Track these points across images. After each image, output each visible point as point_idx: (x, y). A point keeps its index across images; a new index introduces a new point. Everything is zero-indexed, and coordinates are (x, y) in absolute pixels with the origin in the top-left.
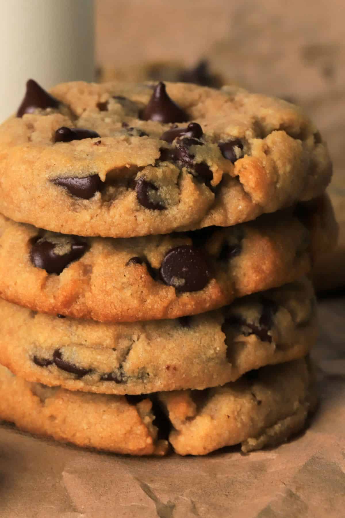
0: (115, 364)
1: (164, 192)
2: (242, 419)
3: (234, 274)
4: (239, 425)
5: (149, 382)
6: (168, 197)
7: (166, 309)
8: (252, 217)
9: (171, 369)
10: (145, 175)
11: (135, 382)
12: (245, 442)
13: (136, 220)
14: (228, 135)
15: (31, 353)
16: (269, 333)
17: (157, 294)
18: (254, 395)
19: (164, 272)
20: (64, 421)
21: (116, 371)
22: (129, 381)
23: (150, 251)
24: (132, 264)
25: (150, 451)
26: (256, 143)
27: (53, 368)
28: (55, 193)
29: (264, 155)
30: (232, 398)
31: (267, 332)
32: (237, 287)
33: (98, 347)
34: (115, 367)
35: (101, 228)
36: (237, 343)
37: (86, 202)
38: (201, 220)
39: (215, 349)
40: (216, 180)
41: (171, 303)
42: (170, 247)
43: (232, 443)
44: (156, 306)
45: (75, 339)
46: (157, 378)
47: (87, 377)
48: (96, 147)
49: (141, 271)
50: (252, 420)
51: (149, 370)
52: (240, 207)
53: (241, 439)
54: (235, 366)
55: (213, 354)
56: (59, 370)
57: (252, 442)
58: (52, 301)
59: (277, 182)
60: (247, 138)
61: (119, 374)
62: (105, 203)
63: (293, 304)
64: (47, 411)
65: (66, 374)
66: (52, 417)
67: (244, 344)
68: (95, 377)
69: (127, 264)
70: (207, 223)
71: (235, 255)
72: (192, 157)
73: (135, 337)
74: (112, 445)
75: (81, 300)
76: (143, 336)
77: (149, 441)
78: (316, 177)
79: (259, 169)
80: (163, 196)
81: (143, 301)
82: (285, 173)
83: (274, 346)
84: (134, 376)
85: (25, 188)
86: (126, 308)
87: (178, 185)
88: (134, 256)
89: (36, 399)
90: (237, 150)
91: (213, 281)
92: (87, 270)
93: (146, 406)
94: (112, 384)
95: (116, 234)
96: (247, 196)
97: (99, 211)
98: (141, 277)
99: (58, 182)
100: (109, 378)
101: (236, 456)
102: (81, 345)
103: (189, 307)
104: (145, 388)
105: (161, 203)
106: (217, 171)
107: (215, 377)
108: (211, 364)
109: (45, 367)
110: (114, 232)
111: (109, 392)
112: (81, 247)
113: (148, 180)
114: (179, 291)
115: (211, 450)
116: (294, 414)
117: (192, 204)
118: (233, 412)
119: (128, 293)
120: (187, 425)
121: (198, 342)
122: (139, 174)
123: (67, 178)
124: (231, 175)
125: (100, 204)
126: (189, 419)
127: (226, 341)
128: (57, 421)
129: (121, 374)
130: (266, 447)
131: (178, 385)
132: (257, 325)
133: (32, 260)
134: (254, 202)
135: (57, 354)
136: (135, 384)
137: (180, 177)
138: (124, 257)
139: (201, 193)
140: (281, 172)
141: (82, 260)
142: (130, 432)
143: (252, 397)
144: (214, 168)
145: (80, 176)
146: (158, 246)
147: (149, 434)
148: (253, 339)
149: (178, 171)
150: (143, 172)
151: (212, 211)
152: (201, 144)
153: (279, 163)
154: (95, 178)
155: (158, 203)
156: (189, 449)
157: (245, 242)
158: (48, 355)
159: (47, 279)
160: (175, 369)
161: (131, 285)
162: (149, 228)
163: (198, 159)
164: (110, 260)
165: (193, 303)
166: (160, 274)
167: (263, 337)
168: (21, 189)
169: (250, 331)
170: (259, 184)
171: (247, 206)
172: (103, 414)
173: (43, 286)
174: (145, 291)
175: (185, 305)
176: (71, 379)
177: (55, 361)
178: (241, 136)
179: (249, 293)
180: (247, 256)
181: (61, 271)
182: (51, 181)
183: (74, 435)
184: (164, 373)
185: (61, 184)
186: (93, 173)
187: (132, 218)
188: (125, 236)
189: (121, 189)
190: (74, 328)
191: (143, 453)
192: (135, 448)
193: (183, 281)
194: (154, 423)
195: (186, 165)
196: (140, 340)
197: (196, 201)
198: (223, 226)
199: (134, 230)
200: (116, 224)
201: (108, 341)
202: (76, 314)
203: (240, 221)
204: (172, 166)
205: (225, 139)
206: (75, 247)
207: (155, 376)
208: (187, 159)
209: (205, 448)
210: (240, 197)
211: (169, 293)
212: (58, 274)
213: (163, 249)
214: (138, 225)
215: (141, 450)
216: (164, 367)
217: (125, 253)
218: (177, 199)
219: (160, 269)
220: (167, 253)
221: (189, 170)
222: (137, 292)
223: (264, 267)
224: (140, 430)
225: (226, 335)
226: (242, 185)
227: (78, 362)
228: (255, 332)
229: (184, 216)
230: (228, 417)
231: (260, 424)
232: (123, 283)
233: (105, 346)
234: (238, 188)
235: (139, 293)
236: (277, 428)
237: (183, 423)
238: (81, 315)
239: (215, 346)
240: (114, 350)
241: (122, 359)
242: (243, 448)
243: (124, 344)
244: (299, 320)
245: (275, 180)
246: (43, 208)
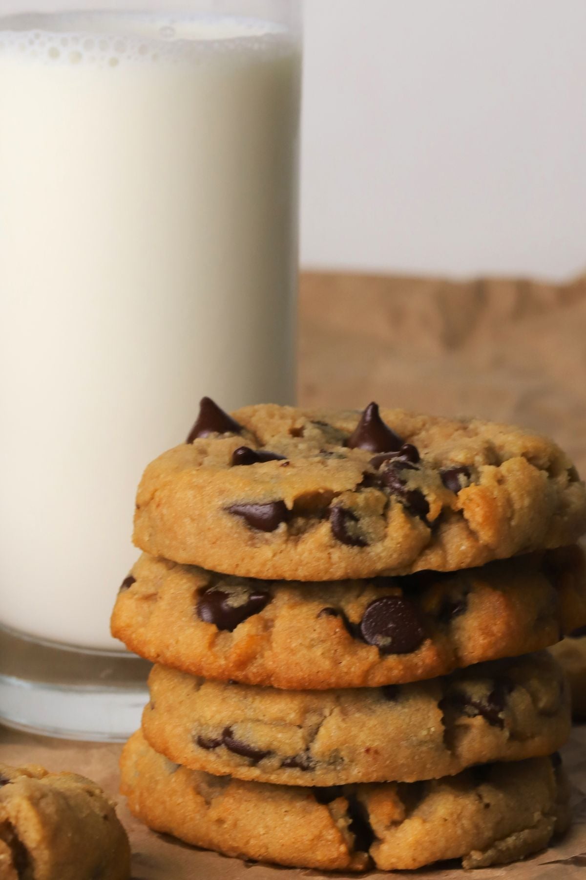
0: (300, 745)
1: (366, 524)
2: (463, 824)
3: (456, 637)
4: (459, 832)
5: (344, 769)
6: (371, 530)
7: (367, 674)
8: (479, 562)
9: (372, 752)
10: (342, 501)
11: (325, 768)
12: (467, 855)
13: (330, 558)
14: (452, 461)
15: (194, 733)
16: (500, 715)
17: (354, 653)
18: (480, 797)
19: (367, 629)
20: (235, 825)
21: (302, 753)
22: (318, 768)
23: (349, 602)
24: (324, 615)
25: (344, 863)
26: (487, 472)
27: (222, 750)
28: (230, 524)
29: (496, 484)
30: (451, 798)
31: (497, 713)
32: (460, 654)
33: (279, 722)
34: (301, 749)
35: (286, 568)
36: (459, 726)
37: (268, 535)
38: (412, 563)
39: (429, 729)
40: (433, 512)
41: (372, 666)
42: (374, 598)
43: (449, 855)
44: (353, 669)
45: (250, 714)
46: (354, 764)
47: (264, 762)
48: (283, 469)
49: (335, 623)
50: (477, 827)
51: (343, 753)
52: (463, 548)
53: (462, 851)
54: (455, 756)
55: (426, 735)
56: (230, 752)
57: (476, 856)
58: (222, 662)
59: (510, 519)
60: (476, 465)
61: (305, 758)
62: (292, 538)
63: (535, 683)
64: (214, 814)
65: (237, 758)
66: (220, 821)
67: (467, 728)
68: (274, 762)
69: (319, 616)
70: (420, 567)
71: (458, 614)
72: (403, 482)
73: (327, 712)
74: (295, 855)
75: (260, 661)
76: (337, 711)
77: (343, 848)
78: (566, 519)
79: (488, 500)
80: (365, 528)
81: (336, 663)
82: (521, 508)
83: (506, 733)
84: (324, 762)
85: (193, 520)
86: (315, 670)
87: (384, 516)
88: (328, 606)
89: (200, 799)
90: (462, 478)
91: (428, 642)
92: (267, 626)
93: (340, 806)
94: (296, 772)
95: (305, 576)
96: (472, 534)
97: (284, 546)
98: (335, 633)
99: (233, 511)
100: (292, 763)
101: (455, 874)
102: (258, 720)
103: (395, 672)
104: (338, 777)
105: (361, 538)
106: (435, 501)
107: (428, 766)
108: (424, 748)
109: (211, 749)
110: (302, 574)
111: (292, 782)
112: (261, 597)
113: (346, 507)
114: (384, 652)
115: (423, 864)
116: (534, 827)
117: (400, 540)
118: (452, 814)
119: (318, 651)
120: (393, 830)
121: (407, 720)
122: (335, 501)
123: (245, 505)
124: (453, 508)
125: (285, 538)
126: (395, 824)
127: (444, 721)
128: (225, 826)
129: (308, 758)
130: (494, 864)
131: (380, 774)
132: (485, 703)
133: (199, 613)
134: (481, 542)
135: (228, 733)
136: (325, 771)
137: (387, 506)
138: (315, 607)
139: (414, 527)
140: (517, 506)
141: (261, 613)
142: (319, 837)
143: (477, 798)
144: (431, 498)
145: (261, 503)
146: (358, 596)
147: (342, 841)
148: (478, 721)
149: (385, 499)
150: (340, 498)
151: (428, 552)
152: (417, 469)
153: (515, 495)
154: (279, 505)
155: (358, 538)
156: (394, 860)
157: (471, 597)
158: (215, 734)
159: (216, 635)
160: (376, 752)
161: (323, 641)
162: (346, 568)
163: (411, 486)
164: (296, 611)
165: (401, 667)
166: (360, 631)
167: (492, 720)
168: (187, 521)
169: (476, 711)
170: (489, 518)
171: (472, 547)
172: (285, 815)
173: (212, 644)
174: (340, 650)
175: (390, 669)
176: (243, 765)
177: (224, 741)
178: (468, 463)
179: (475, 662)
180: (474, 614)
181: (235, 627)
182: (225, 509)
183: (247, 842)
184: (363, 758)
185: (237, 513)
186: (278, 500)
187: (324, 555)
188: (316, 579)
189: (312, 521)
190: (250, 699)
191: (335, 865)
192: (325, 859)
193: (389, 640)
194: (351, 828)
195: (396, 493)
196: (334, 714)
197: (406, 536)
198: (440, 570)
199: (327, 571)
200: (304, 563)
201: (292, 716)
202: (252, 679)
203: (464, 566)
204: (377, 493)
205: (449, 466)
206: (253, 598)
207: (352, 761)
208: (397, 485)
209: (414, 860)
210: (464, 535)
211: (370, 654)
212: (231, 631)
213: (365, 599)
214: (332, 564)
215: (333, 861)
216: (363, 750)
217: (316, 603)
218: (382, 534)
219: (360, 624)
220: (369, 605)
221: (399, 498)
222: (329, 650)
223: (495, 629)
224: (331, 835)
225: (444, 713)
226: (466, 521)
227: (253, 743)
228: (483, 713)
229: (391, 555)
230: (446, 820)
231: (488, 834)
232: (312, 640)
233: (288, 722)
234: (462, 525)
235: (333, 652)
236: (511, 841)
237: (388, 828)
238: (258, 679)
239: (429, 725)
240: (300, 727)
241: (309, 739)
242: (465, 863)
243: (312, 720)
244: (541, 704)
245: (509, 515)
246: (214, 543)
